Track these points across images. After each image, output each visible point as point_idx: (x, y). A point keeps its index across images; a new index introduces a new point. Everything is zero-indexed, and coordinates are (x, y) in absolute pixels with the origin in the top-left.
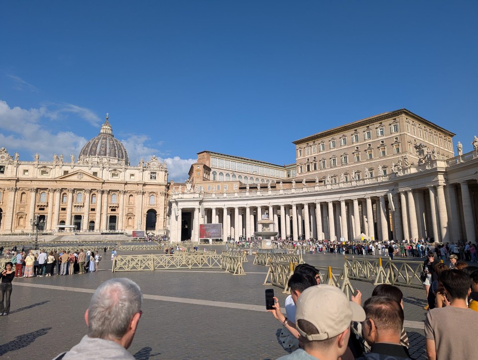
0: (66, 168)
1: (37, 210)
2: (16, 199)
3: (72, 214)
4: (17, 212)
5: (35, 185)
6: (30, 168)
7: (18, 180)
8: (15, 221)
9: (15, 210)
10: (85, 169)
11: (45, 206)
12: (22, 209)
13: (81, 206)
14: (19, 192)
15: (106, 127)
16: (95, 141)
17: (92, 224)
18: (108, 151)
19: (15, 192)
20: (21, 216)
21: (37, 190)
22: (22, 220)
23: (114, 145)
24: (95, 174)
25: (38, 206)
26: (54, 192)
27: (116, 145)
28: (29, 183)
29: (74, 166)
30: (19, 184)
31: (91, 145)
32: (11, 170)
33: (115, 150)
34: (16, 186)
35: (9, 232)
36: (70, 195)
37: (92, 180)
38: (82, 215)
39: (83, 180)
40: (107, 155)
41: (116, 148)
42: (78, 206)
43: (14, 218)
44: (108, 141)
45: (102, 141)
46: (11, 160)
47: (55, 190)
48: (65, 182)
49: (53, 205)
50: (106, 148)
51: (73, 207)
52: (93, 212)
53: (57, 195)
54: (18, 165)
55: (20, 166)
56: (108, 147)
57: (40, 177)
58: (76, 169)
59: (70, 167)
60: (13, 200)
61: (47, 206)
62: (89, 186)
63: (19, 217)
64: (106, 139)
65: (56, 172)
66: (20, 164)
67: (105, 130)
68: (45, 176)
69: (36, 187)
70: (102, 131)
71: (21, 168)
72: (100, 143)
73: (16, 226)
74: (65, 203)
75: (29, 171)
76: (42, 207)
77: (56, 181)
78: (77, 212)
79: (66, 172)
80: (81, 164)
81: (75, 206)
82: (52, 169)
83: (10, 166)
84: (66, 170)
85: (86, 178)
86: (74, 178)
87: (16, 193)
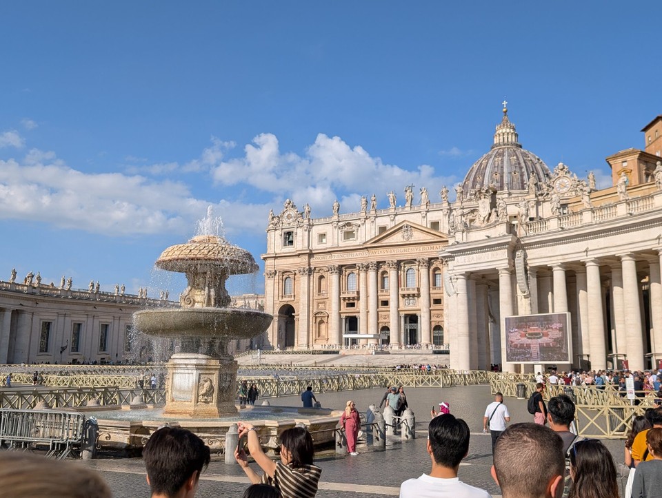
0: (382, 222)
1: (344, 308)
2: (311, 288)
3: (401, 313)
4: (315, 311)
5: (337, 260)
6: (328, 229)
7: (311, 255)
8: (313, 329)
9: (311, 307)
10: (416, 219)
11: (354, 298)
12: (321, 306)
13: (414, 295)
14: (316, 276)
15: (504, 131)
16: (481, 164)
17: (437, 333)
18: (506, 180)
19: (309, 275)
20: (320, 320)
21: (340, 269)
22: (323, 326)
23: (519, 164)
24: (435, 225)
25: (344, 299)
26: (366, 272)
27: (523, 165)
28: (328, 257)
29: (396, 215)
30: (316, 261)
31: (474, 174)
32: (301, 238)
33: (522, 175)
34: (309, 265)
35: (305, 349)
36: (392, 274)
37: (429, 238)
38: (418, 313)
39: (412, 241)
40: (506, 188)
41: (524, 170)
42: (409, 295)
43: (311, 323)
44: (506, 158)
45: (494, 162)
46: (300, 219)
47: (367, 267)
48: (381, 250)
49: (367, 297)
50: (503, 173)
51: (400, 298)
52: (438, 307)
53: (372, 274)
54: (311, 226)
55: (314, 228)
56: (505, 170)
57: (344, 244)
58: (399, 219)
59: (388, 218)
60: (306, 290)
61: (358, 299)
62: (424, 253)
63: (318, 320)
64: (502, 155)
65: (367, 232)
66: (313, 225)
67: (501, 138)
68: (351, 243)
69: (336, 264)
70: (496, 141)
71: (316, 231)
72: (489, 165)
73: (314, 338)
74: (387, 291)
75: (327, 236)
76: (351, 301)
77: (366, 248)
78: (408, 307)
79: (383, 229)
80: (408, 209)
81: (404, 296)
82: (359, 226)
83: (300, 230)
84: (382, 225)
85: (417, 236)
86: (397, 238)
87: (311, 278)
